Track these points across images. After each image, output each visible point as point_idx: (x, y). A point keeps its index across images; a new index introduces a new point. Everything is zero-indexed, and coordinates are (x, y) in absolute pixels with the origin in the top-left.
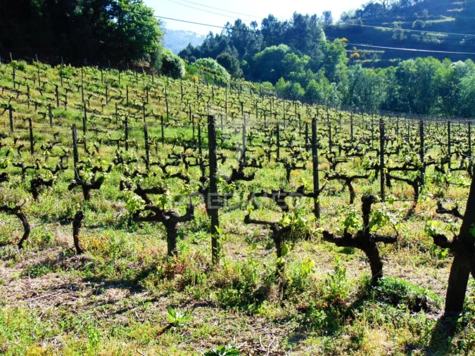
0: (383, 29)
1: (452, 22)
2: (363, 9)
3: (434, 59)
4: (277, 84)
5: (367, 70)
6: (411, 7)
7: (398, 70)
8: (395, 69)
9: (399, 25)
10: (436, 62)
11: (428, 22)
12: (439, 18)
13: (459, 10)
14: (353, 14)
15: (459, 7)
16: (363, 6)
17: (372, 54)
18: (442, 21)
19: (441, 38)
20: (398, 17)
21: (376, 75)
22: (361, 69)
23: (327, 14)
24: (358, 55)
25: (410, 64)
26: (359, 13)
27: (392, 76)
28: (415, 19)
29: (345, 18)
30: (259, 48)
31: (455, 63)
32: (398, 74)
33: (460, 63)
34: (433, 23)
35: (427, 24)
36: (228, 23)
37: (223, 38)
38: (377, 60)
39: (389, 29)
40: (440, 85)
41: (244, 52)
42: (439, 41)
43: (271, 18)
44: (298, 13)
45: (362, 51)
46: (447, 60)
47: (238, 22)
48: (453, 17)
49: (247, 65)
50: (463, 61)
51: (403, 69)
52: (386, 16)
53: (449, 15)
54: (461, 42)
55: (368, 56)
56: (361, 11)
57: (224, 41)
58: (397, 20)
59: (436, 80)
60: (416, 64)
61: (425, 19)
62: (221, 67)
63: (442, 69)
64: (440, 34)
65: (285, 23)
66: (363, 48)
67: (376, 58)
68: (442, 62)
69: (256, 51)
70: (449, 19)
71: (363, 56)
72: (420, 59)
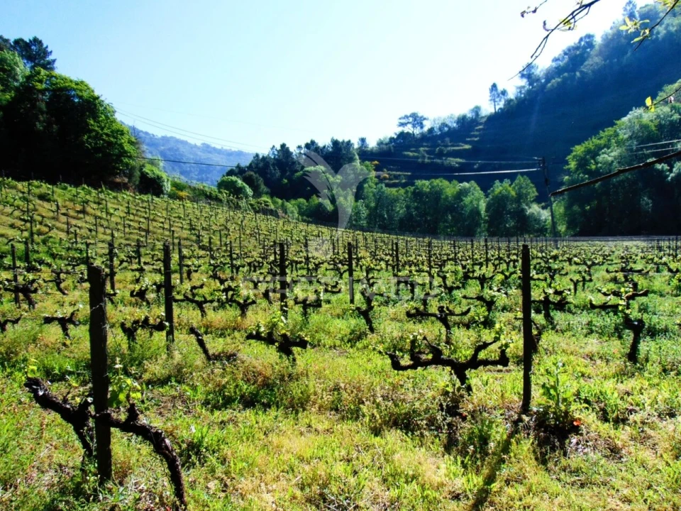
0: (411, 154)
1: (469, 149)
2: (395, 137)
3: (444, 181)
4: (310, 200)
5: (389, 189)
6: (437, 135)
7: (415, 190)
8: (412, 188)
9: (424, 151)
10: (446, 183)
11: (449, 148)
12: (458, 146)
13: (476, 139)
14: (388, 140)
15: (476, 137)
16: (396, 134)
17: (399, 175)
18: (461, 148)
19: (459, 163)
20: (425, 144)
21: (396, 194)
22: (384, 188)
23: (363, 140)
24: (387, 176)
25: (424, 184)
26: (392, 139)
27: (410, 194)
28: (438, 146)
29: (380, 143)
30: (299, 169)
31: (461, 184)
32: (414, 193)
33: (466, 185)
34: (454, 150)
35: (448, 151)
36: (274, 146)
37: (268, 160)
38: (404, 181)
39: (416, 154)
40: (447, 203)
41: (286, 171)
42: (457, 165)
43: (313, 142)
44: (335, 138)
45: (391, 173)
46: (455, 182)
47: (283, 146)
48: (470, 144)
49: (287, 184)
50: (468, 182)
51: (418, 189)
52: (414, 143)
53: (466, 143)
54: (475, 167)
55: (396, 177)
56: (393, 138)
57: (268, 162)
58: (423, 146)
59: (444, 199)
60: (430, 184)
61: (447, 146)
62: (244, 184)
63: (450, 188)
64: (459, 160)
65: (324, 147)
66: (392, 170)
67: (403, 179)
68: (450, 183)
69: (297, 171)
70: (467, 147)
71: (392, 177)
72: (433, 180)
